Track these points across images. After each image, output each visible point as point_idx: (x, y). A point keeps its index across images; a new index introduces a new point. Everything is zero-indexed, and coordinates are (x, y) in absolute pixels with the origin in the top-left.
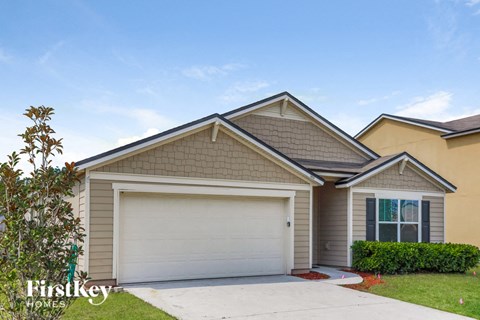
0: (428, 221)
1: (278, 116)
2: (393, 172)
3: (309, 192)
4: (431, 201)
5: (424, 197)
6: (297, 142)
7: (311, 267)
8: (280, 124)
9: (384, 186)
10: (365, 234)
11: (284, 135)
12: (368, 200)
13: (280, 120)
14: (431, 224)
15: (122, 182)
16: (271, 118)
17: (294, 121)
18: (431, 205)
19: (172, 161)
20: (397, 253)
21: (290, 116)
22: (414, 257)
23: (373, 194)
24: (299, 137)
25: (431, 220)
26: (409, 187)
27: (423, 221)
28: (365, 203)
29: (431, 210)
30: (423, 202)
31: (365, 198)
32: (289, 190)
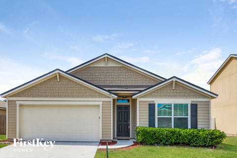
0: (196, 115)
1: (104, 65)
2: (168, 88)
3: (111, 101)
4: (198, 103)
5: (192, 101)
6: (116, 77)
7: (112, 139)
8: (105, 69)
9: (161, 96)
10: (148, 123)
11: (108, 74)
12: (150, 105)
13: (105, 67)
14: (198, 118)
15: (19, 101)
16: (100, 67)
17: (113, 67)
18: (198, 106)
19: (40, 91)
20: (155, 133)
21: (111, 64)
22: (167, 136)
23: (154, 101)
24: (117, 74)
25: (198, 115)
26: (181, 96)
27: (192, 115)
28: (148, 106)
29: (198, 109)
30: (191, 105)
31: (148, 103)
32: (99, 101)
